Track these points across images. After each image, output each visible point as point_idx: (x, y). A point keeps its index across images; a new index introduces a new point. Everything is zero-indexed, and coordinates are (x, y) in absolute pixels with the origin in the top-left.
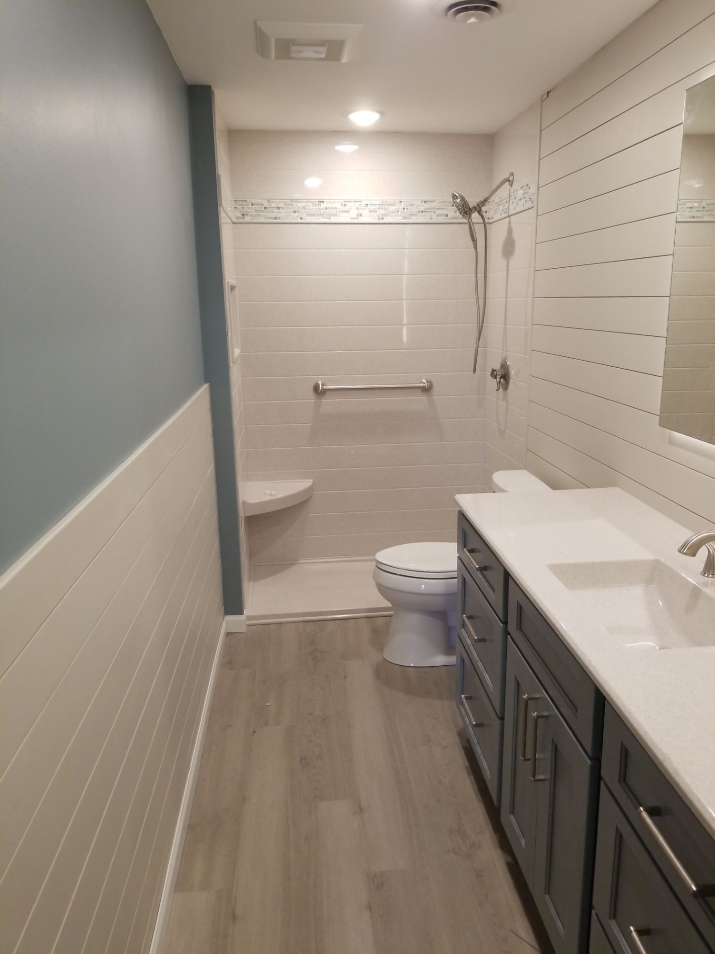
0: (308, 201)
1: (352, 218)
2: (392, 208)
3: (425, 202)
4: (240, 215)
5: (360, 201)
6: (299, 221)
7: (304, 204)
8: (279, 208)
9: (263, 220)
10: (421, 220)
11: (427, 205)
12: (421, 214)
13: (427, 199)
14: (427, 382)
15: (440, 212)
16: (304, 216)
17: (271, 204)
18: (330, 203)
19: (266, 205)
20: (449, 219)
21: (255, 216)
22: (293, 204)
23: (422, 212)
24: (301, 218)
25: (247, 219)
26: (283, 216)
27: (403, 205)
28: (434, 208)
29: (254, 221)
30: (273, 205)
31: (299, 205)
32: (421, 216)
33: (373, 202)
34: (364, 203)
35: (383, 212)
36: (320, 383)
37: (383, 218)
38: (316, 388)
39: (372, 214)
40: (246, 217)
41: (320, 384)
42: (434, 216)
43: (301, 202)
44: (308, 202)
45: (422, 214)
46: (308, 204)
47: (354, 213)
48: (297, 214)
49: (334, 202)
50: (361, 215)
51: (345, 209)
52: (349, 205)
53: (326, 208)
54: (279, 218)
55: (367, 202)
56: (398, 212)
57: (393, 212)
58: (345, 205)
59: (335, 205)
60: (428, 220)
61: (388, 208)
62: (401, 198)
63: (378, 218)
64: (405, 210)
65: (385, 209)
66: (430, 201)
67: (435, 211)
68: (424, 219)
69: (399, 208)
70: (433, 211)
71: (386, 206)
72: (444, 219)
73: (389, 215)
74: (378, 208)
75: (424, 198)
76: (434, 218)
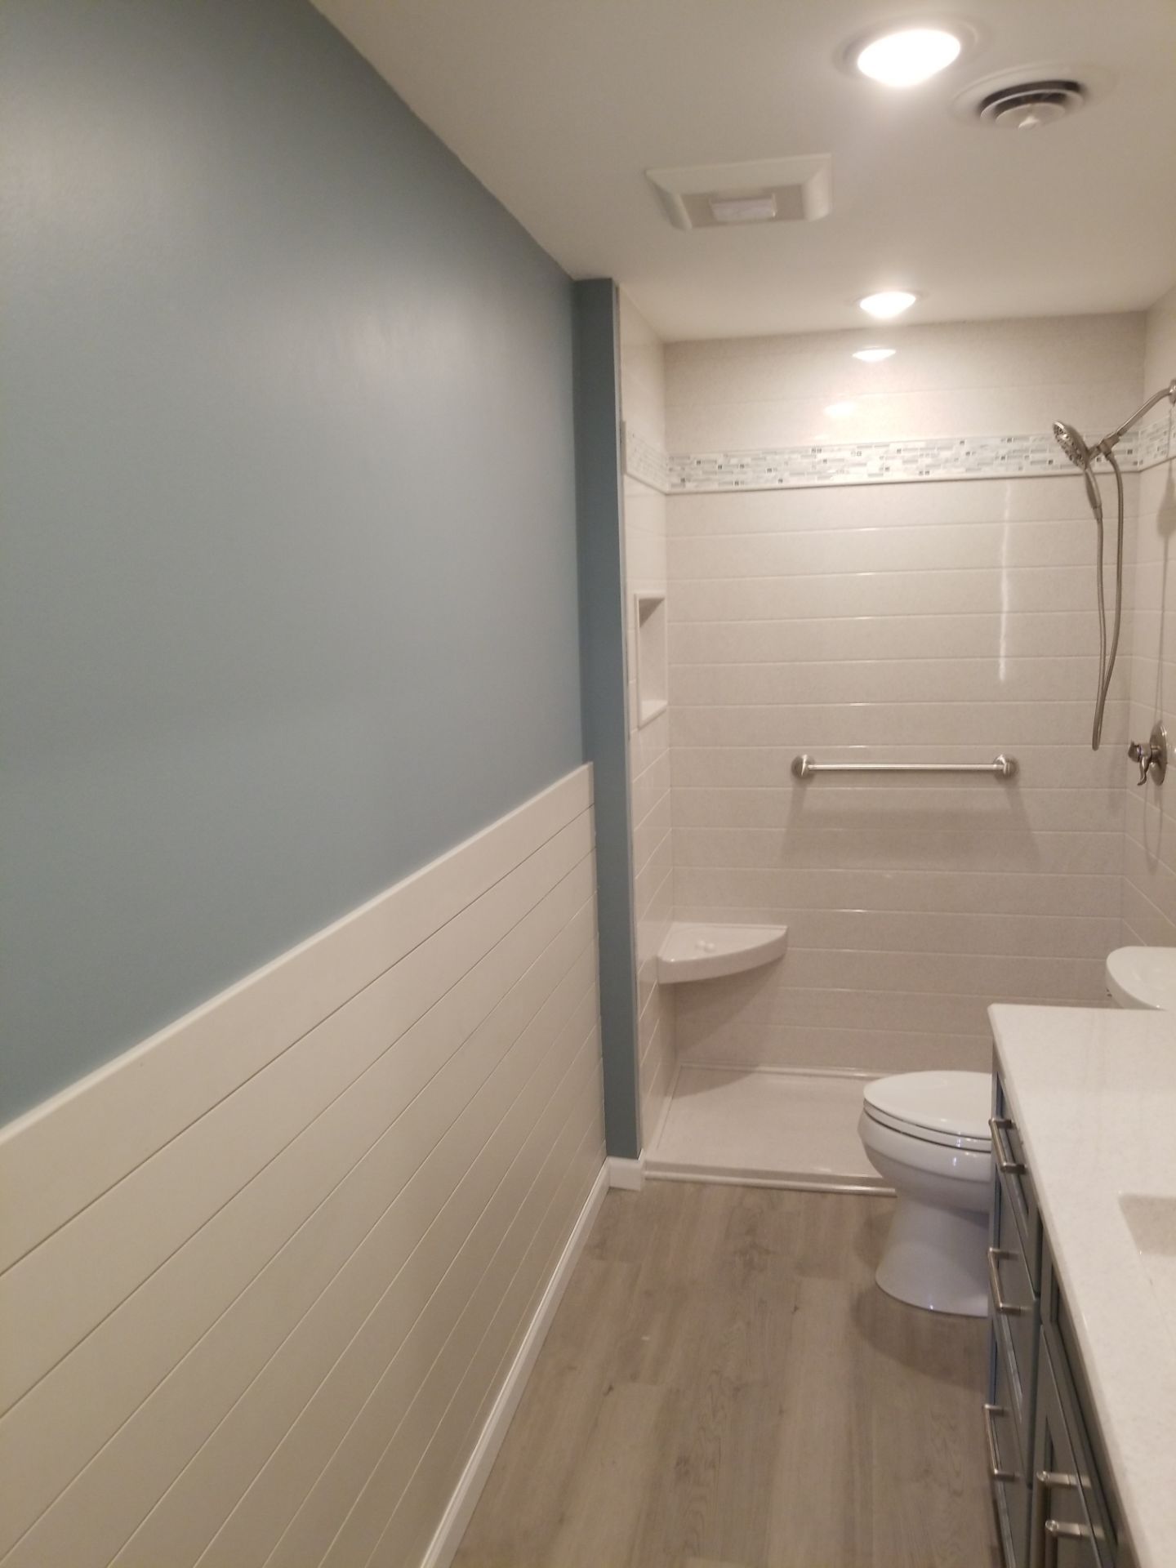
0: (793, 451)
1: (870, 475)
2: (945, 454)
3: (1009, 440)
4: (677, 480)
5: (887, 445)
6: (777, 484)
7: (786, 457)
8: (742, 466)
9: (715, 487)
10: (1002, 472)
11: (1013, 446)
12: (999, 461)
13: (1012, 434)
14: (1007, 761)
15: (1038, 456)
16: (786, 475)
17: (729, 461)
18: (833, 451)
19: (721, 461)
20: (1057, 468)
21: (703, 481)
22: (769, 457)
23: (1003, 458)
24: (781, 481)
25: (690, 486)
26: (749, 479)
27: (966, 448)
28: (1026, 450)
29: (702, 489)
30: (734, 461)
31: (777, 457)
32: (1001, 465)
33: (911, 446)
34: (893, 447)
35: (928, 461)
36: (805, 758)
37: (927, 472)
38: (796, 767)
39: (908, 466)
40: (687, 484)
41: (805, 761)
42: (1025, 464)
43: (780, 453)
45: (1003, 462)
46: (795, 456)
47: (874, 466)
48: (773, 474)
49: (839, 450)
50: (887, 469)
51: (858, 459)
52: (865, 452)
53: (825, 461)
54: (743, 483)
55: (900, 446)
56: (956, 460)
57: (947, 461)
58: (860, 454)
59: (839, 455)
60: (1014, 471)
61: (939, 454)
62: (962, 436)
63: (918, 473)
64: (971, 457)
65: (932, 456)
66: (1018, 438)
67: (1029, 456)
68: (1007, 470)
69: (958, 453)
70: (1023, 456)
71: (935, 452)
72: (1045, 469)
73: (940, 465)
74: (919, 454)
75: (1007, 434)
76: (1025, 467)
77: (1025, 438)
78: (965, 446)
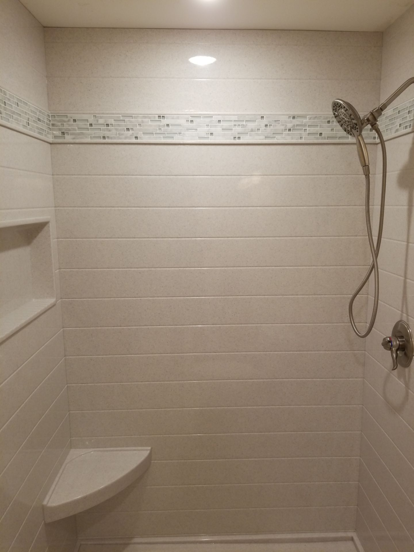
1: (200, 138)
2: (251, 125)
3: (294, 118)
4: (57, 133)
5: (211, 116)
6: (134, 141)
7: (140, 120)
8: (108, 125)
9: (89, 140)
10: (288, 140)
11: (296, 122)
12: (287, 132)
13: (296, 113)
15: (312, 130)
16: (140, 134)
17: (97, 121)
18: (173, 118)
19: (91, 120)
20: (325, 138)
21: (79, 134)
22: (127, 119)
23: (290, 130)
24: (136, 138)
25: (68, 138)
26: (113, 135)
27: (265, 121)
28: (305, 125)
29: (77, 141)
30: (101, 121)
31: (133, 120)
32: (288, 135)
33: (227, 118)
34: (215, 119)
35: (239, 129)
37: (239, 138)
39: (226, 132)
40: (66, 135)
42: (304, 134)
43: (135, 117)
44: (145, 117)
45: (289, 132)
46: (145, 120)
47: (203, 130)
48: (131, 132)
49: (178, 118)
50: (212, 134)
51: (191, 125)
52: (196, 121)
53: (168, 125)
54: (108, 137)
55: (220, 117)
56: (258, 129)
57: (252, 130)
58: (192, 121)
59: (178, 122)
60: (297, 140)
61: (246, 125)
62: (262, 113)
63: (233, 138)
64: (268, 128)
65: (242, 126)
66: (299, 116)
67: (306, 129)
68: (292, 139)
69: (260, 125)
70: (303, 129)
71: (244, 123)
72: (317, 139)
73: (248, 133)
74: (233, 124)
75: (292, 113)
76: (304, 137)
77: (304, 117)
78: (264, 120)
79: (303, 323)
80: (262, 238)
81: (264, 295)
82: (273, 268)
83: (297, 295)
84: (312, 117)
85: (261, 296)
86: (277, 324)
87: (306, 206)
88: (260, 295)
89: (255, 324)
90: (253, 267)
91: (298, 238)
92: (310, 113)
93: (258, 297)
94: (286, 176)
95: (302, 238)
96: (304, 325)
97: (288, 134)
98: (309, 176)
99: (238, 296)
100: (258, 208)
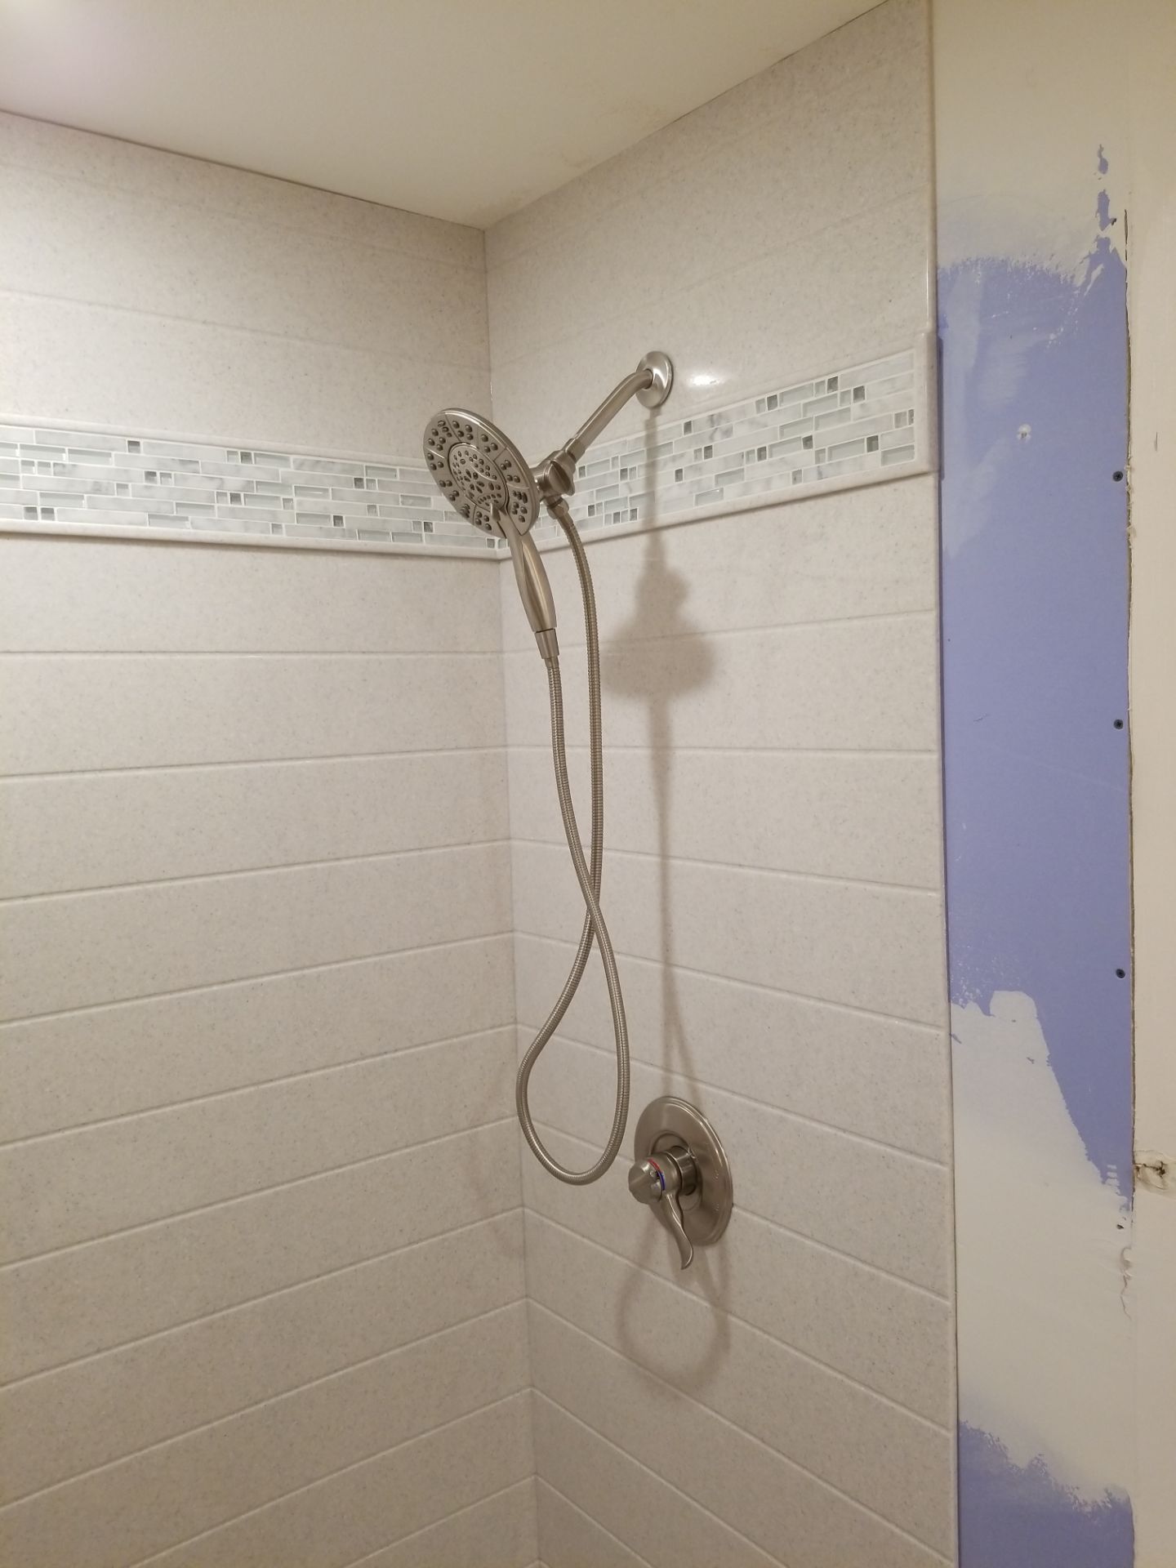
2: (92, 469)
3: (246, 457)
10: (234, 533)
11: (255, 471)
12: (227, 504)
13: (252, 442)
15: (311, 503)
20: (351, 535)
23: (235, 498)
27: (145, 459)
28: (284, 486)
32: (233, 513)
35: (47, 480)
37: (48, 512)
42: (286, 518)
45: (237, 506)
56: (122, 487)
57: (97, 488)
60: (262, 532)
61: (74, 465)
62: (134, 429)
63: (23, 512)
64: (159, 485)
65: (58, 469)
66: (263, 455)
67: (291, 500)
68: (247, 529)
69: (126, 471)
70: (278, 498)
71: (65, 458)
72: (329, 534)
73: (82, 497)
74: (20, 460)
75: (240, 441)
76: (286, 526)
78: (142, 454)
79: (333, 1169)
80: (167, 884)
81: (190, 1100)
82: (215, 988)
83: (306, 1072)
84: (306, 460)
85: (175, 1107)
86: (243, 1195)
87: (311, 758)
88: (173, 1103)
89: (164, 1218)
90: (137, 998)
91: (296, 868)
92: (300, 448)
93: (168, 1109)
94: (237, 657)
95: (310, 866)
96: (338, 1175)
97: (232, 510)
98: (314, 657)
99: (84, 1124)
100: (142, 772)
